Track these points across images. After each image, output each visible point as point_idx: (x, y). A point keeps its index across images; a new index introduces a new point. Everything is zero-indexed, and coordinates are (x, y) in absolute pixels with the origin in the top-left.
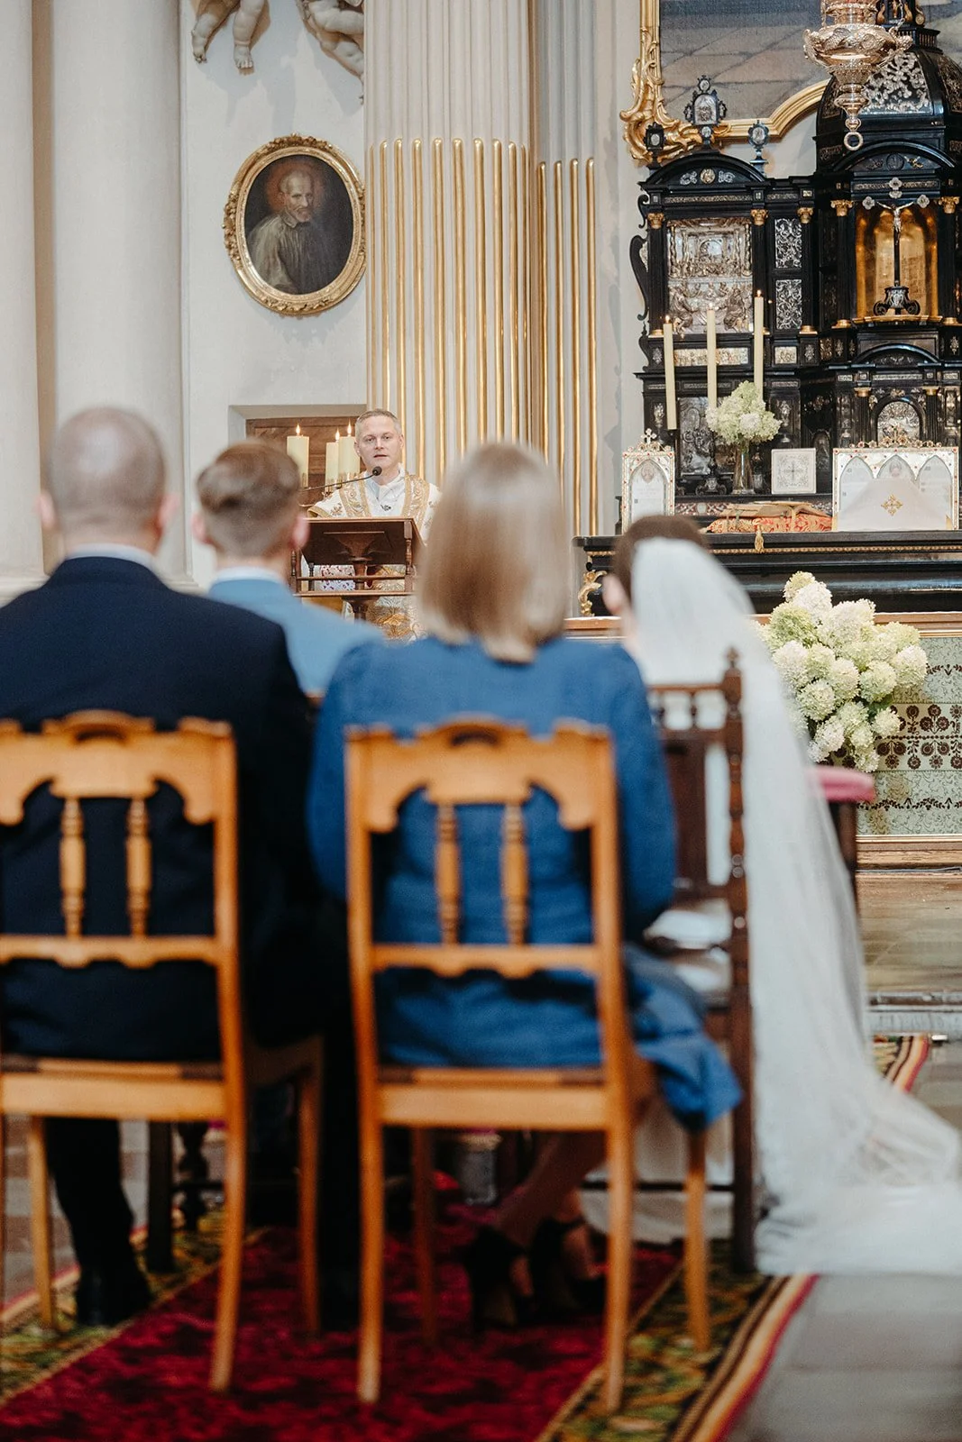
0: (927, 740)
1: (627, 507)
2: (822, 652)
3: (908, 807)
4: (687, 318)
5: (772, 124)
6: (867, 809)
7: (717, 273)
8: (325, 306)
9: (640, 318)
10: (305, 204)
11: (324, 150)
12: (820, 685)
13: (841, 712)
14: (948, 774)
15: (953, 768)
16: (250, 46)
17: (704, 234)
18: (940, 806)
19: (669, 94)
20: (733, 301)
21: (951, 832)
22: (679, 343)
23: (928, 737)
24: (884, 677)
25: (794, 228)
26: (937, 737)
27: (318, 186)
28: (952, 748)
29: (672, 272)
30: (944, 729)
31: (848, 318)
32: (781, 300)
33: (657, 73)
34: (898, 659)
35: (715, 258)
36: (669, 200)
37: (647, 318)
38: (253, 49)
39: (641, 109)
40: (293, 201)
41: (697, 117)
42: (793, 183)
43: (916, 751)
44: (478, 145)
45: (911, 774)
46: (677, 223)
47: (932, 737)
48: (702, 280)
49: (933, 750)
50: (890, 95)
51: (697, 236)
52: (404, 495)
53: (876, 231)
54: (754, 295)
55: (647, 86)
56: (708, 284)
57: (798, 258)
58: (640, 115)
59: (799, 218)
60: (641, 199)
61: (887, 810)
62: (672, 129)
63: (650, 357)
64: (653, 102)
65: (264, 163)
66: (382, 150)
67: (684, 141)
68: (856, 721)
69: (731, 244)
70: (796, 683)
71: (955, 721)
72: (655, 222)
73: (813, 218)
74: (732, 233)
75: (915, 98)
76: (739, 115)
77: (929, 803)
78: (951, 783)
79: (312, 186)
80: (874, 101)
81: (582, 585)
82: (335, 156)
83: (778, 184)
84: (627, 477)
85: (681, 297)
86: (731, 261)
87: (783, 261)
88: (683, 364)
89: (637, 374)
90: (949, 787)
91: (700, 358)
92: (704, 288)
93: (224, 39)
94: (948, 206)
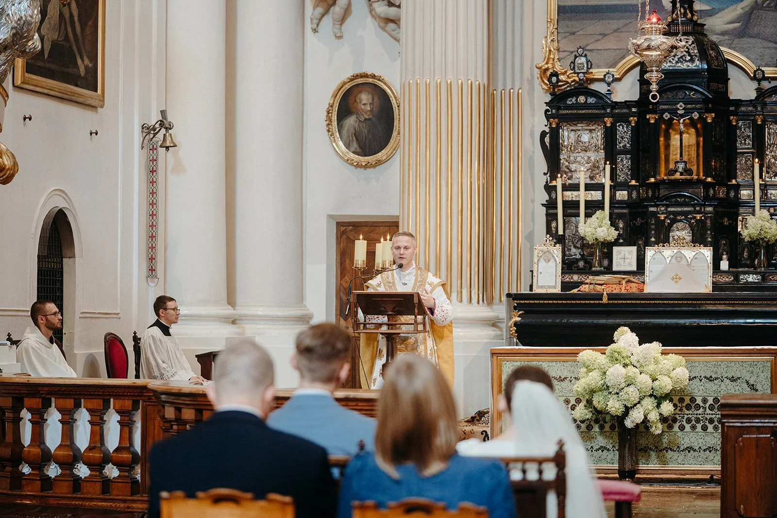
0: (689, 416)
1: (536, 276)
2: (633, 370)
3: (678, 451)
4: (570, 174)
5: (616, 72)
6: (656, 451)
7: (586, 151)
8: (379, 163)
9: (545, 174)
10: (369, 109)
11: (379, 80)
12: (631, 389)
13: (643, 402)
14: (700, 434)
15: (702, 431)
16: (341, 25)
17: (579, 130)
18: (695, 450)
19: (562, 55)
20: (594, 166)
21: (701, 465)
22: (565, 188)
23: (689, 414)
24: (666, 384)
25: (627, 128)
26: (694, 414)
27: (376, 99)
28: (702, 420)
29: (562, 150)
30: (698, 410)
31: (654, 177)
32: (620, 166)
33: (556, 44)
34: (673, 374)
35: (585, 143)
36: (561, 112)
37: (548, 175)
38: (343, 26)
39: (547, 63)
40: (363, 107)
41: (576, 68)
42: (627, 104)
43: (683, 421)
44: (460, 82)
45: (680, 434)
46: (565, 124)
47: (692, 414)
48: (578, 154)
49: (692, 421)
50: (679, 59)
51: (576, 131)
52: (414, 277)
53: (671, 131)
54: (605, 164)
55: (550, 51)
56: (581, 156)
57: (629, 144)
58: (546, 66)
59: (630, 122)
60: (547, 111)
61: (667, 452)
62: (563, 74)
63: (549, 195)
64: (554, 59)
65: (347, 86)
66: (409, 84)
67: (569, 80)
68: (650, 407)
69: (594, 136)
70: (619, 386)
71: (704, 406)
72: (554, 123)
73: (636, 123)
74: (594, 130)
75: (692, 60)
76: (599, 67)
77: (690, 449)
78: (701, 438)
79: (373, 99)
80: (670, 61)
81: (511, 318)
82: (385, 84)
83: (619, 104)
84: (536, 260)
85: (567, 163)
86: (594, 145)
87: (621, 145)
88: (567, 199)
89: (542, 204)
90: (700, 441)
91: (576, 196)
92: (579, 159)
93: (328, 21)
94: (708, 118)
